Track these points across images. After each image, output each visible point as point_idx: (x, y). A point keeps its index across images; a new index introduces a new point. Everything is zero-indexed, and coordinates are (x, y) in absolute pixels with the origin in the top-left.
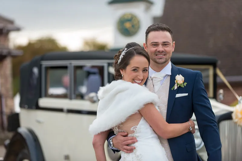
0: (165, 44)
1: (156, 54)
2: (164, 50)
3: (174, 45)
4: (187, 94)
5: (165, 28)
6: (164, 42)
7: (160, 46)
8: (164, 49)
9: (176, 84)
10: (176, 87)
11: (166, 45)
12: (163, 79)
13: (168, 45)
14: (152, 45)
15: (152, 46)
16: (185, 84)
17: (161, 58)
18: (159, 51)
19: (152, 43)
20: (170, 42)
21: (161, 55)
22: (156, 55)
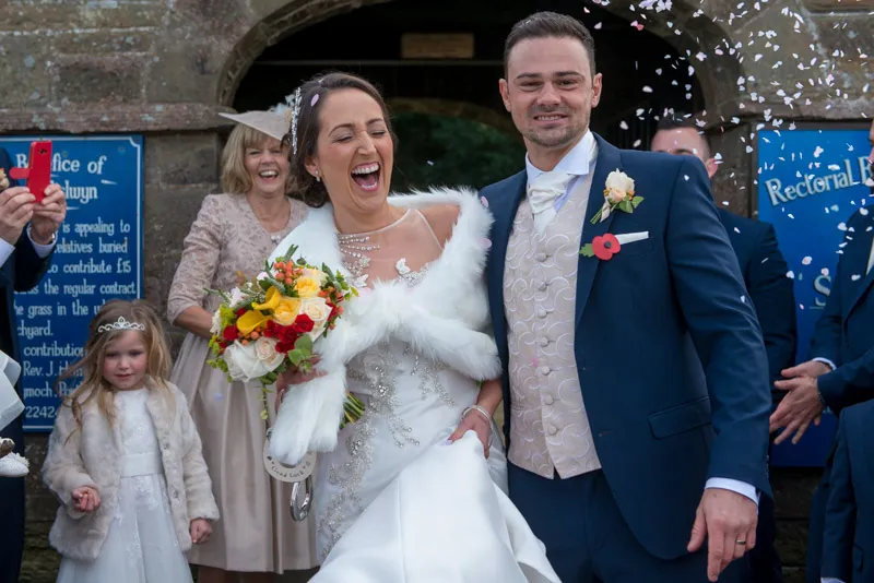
0: (564, 80)
1: (535, 115)
2: (558, 100)
3: (599, 85)
4: (644, 235)
5: (565, 28)
6: (561, 74)
7: (549, 86)
8: (562, 98)
9: (606, 204)
10: (605, 213)
11: (567, 83)
12: (564, 191)
13: (575, 82)
14: (523, 85)
15: (524, 88)
16: (638, 200)
17: (550, 127)
18: (542, 105)
19: (519, 77)
20: (583, 74)
21: (550, 116)
22: (536, 118)
